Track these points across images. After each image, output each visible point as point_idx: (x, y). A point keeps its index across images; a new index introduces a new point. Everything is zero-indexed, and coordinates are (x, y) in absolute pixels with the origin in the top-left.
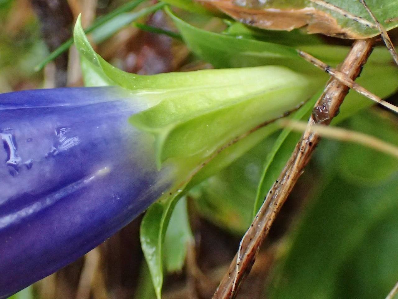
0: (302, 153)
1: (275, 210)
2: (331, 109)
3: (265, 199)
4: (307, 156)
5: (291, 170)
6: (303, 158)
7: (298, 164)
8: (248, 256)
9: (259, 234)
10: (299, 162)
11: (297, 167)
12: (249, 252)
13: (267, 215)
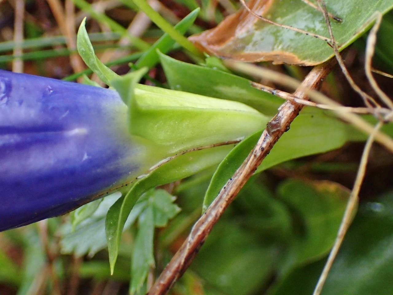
0: (255, 156)
1: (227, 200)
2: (282, 124)
3: (219, 193)
4: (259, 159)
5: (244, 168)
6: (255, 160)
7: (251, 164)
8: (199, 236)
9: (210, 219)
10: (252, 162)
11: (250, 167)
12: (199, 233)
13: (219, 204)
